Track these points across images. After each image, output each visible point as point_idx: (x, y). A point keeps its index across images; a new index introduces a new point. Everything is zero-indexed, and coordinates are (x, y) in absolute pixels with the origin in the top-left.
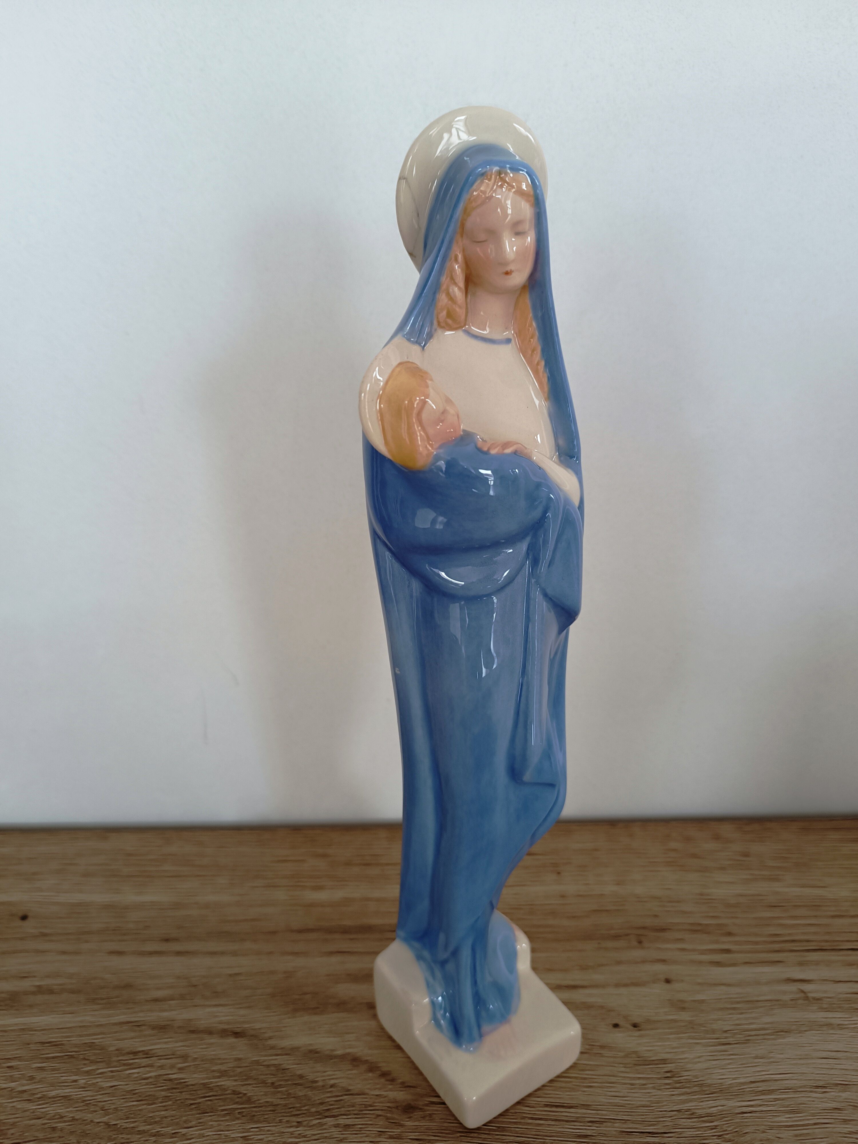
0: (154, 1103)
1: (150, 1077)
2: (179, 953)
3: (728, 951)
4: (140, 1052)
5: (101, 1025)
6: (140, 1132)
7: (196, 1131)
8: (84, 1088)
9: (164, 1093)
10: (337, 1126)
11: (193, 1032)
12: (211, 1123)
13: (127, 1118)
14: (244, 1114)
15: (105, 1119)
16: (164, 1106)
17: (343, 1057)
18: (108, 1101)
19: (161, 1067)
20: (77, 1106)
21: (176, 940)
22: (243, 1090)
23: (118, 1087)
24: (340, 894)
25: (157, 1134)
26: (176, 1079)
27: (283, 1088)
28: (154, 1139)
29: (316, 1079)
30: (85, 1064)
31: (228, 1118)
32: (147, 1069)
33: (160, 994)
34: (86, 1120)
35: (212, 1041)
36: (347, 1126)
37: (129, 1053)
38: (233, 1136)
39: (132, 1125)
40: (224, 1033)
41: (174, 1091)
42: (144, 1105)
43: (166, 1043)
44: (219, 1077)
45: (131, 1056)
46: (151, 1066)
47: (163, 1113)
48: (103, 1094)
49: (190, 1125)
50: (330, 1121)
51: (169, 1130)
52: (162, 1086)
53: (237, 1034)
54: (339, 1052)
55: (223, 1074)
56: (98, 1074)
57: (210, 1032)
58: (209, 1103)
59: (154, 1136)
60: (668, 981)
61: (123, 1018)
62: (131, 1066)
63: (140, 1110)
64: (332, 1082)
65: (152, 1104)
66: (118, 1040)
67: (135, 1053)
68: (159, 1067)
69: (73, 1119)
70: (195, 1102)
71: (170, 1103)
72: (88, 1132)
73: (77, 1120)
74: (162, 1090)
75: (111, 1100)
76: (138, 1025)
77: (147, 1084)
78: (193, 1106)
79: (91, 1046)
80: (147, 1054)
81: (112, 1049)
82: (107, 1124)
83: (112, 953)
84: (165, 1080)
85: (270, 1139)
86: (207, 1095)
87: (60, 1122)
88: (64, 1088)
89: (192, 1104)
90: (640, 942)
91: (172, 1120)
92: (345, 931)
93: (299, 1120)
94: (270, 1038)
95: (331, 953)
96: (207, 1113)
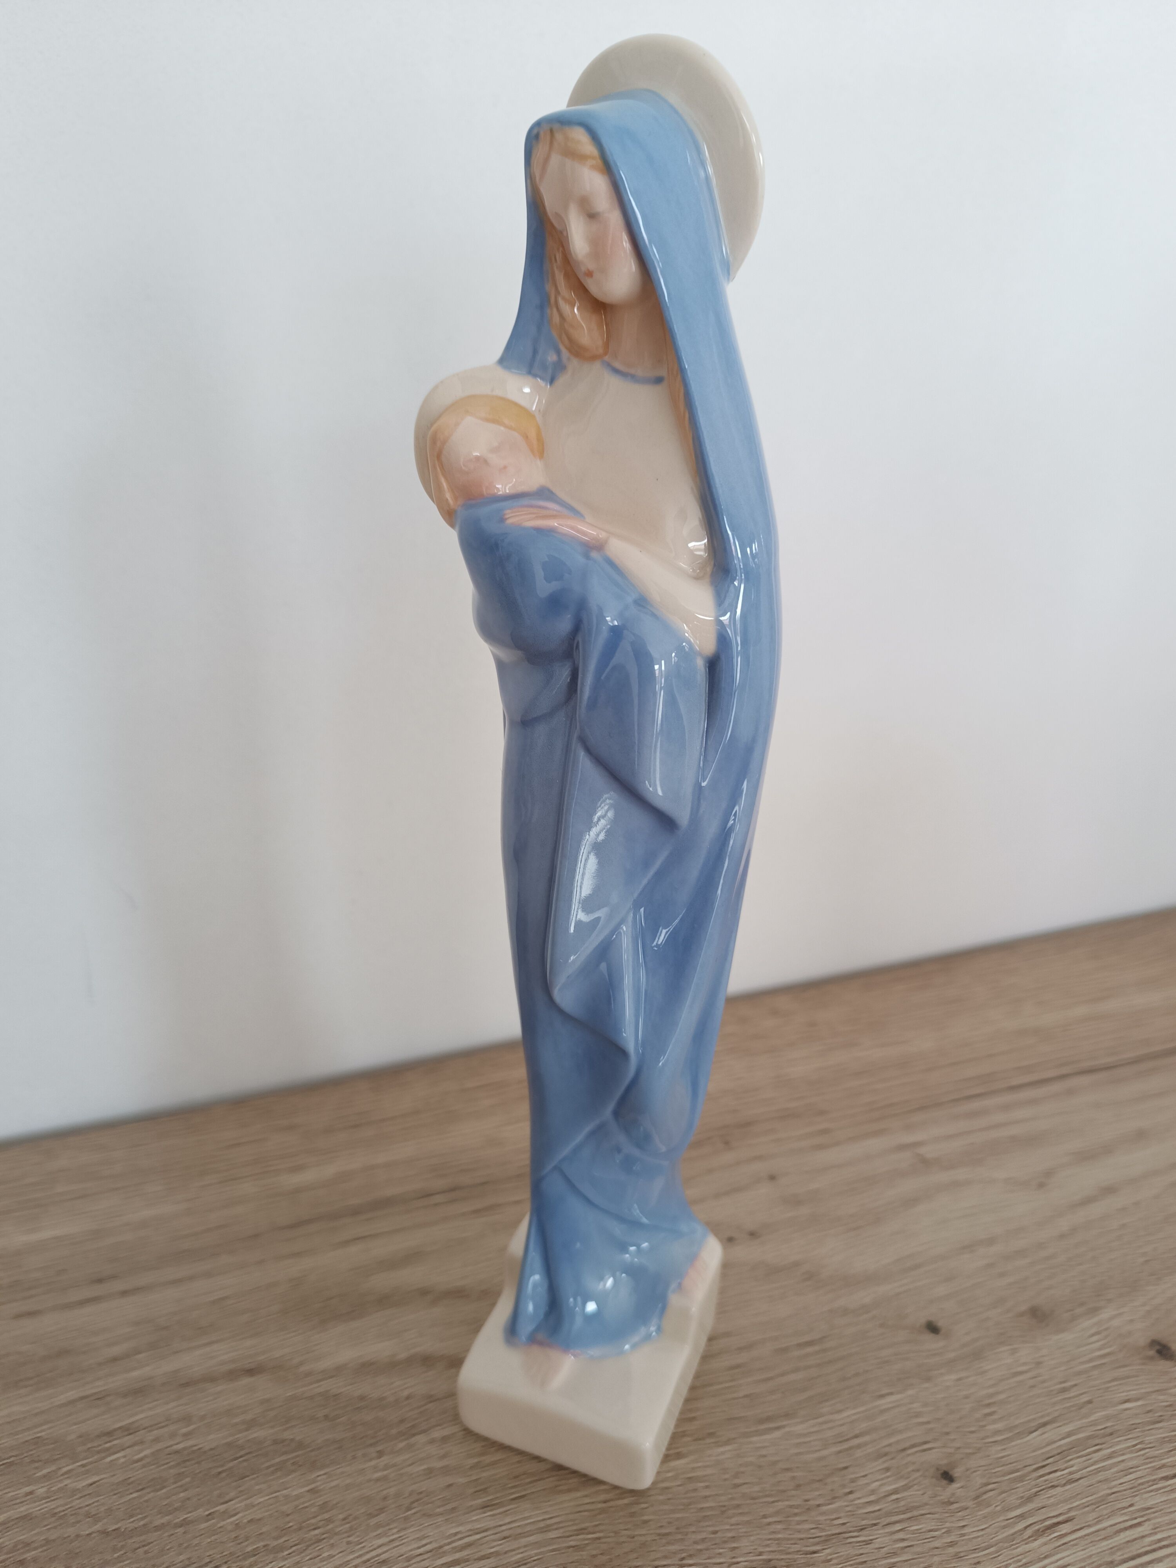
0: (164, 1487)
1: (146, 1456)
2: (124, 1293)
3: (825, 1131)
4: (115, 1430)
5: (42, 1412)
6: (157, 1528)
7: (241, 1502)
8: (49, 1498)
9: (172, 1471)
10: (432, 1441)
11: (186, 1385)
12: (257, 1487)
13: (131, 1516)
14: (300, 1463)
15: (98, 1527)
16: (181, 1486)
17: (410, 1361)
18: (93, 1503)
19: (157, 1440)
20: (46, 1523)
21: (113, 1277)
22: (287, 1435)
23: (101, 1482)
24: (329, 1170)
25: (184, 1523)
26: (184, 1449)
27: (342, 1417)
28: (180, 1530)
29: (384, 1395)
30: (36, 1468)
31: (279, 1474)
32: (136, 1448)
33: (116, 1350)
34: (69, 1536)
35: (219, 1388)
36: (445, 1439)
37: (99, 1436)
38: (295, 1493)
39: (142, 1523)
40: (232, 1375)
41: (188, 1463)
42: (149, 1493)
43: (150, 1409)
44: (247, 1430)
45: (106, 1439)
46: (142, 1442)
47: (182, 1495)
48: (81, 1497)
49: (227, 1498)
50: (421, 1439)
51: (201, 1512)
52: (167, 1463)
53: (250, 1372)
54: (403, 1356)
55: (250, 1425)
56: (62, 1475)
57: (211, 1379)
58: (245, 1464)
59: (181, 1526)
60: (772, 1178)
61: (72, 1394)
62: (110, 1451)
63: (146, 1501)
64: (406, 1393)
65: (161, 1489)
66: (75, 1424)
67: (109, 1434)
68: (154, 1440)
69: (47, 1541)
70: (225, 1468)
71: (188, 1480)
72: (78, 1551)
73: (54, 1540)
74: (170, 1468)
75: (98, 1501)
76: (100, 1398)
77: (144, 1466)
78: (224, 1475)
79: (37, 1441)
80: (128, 1430)
81: (73, 1436)
82: (105, 1533)
83: (19, 1316)
84: (169, 1454)
85: (348, 1481)
86: (238, 1455)
87: (28, 1551)
88: (16, 1506)
89: (220, 1473)
90: (727, 1143)
91: (199, 1500)
92: (355, 1212)
93: (379, 1448)
94: (301, 1364)
95: (347, 1243)
96: (248, 1476)
